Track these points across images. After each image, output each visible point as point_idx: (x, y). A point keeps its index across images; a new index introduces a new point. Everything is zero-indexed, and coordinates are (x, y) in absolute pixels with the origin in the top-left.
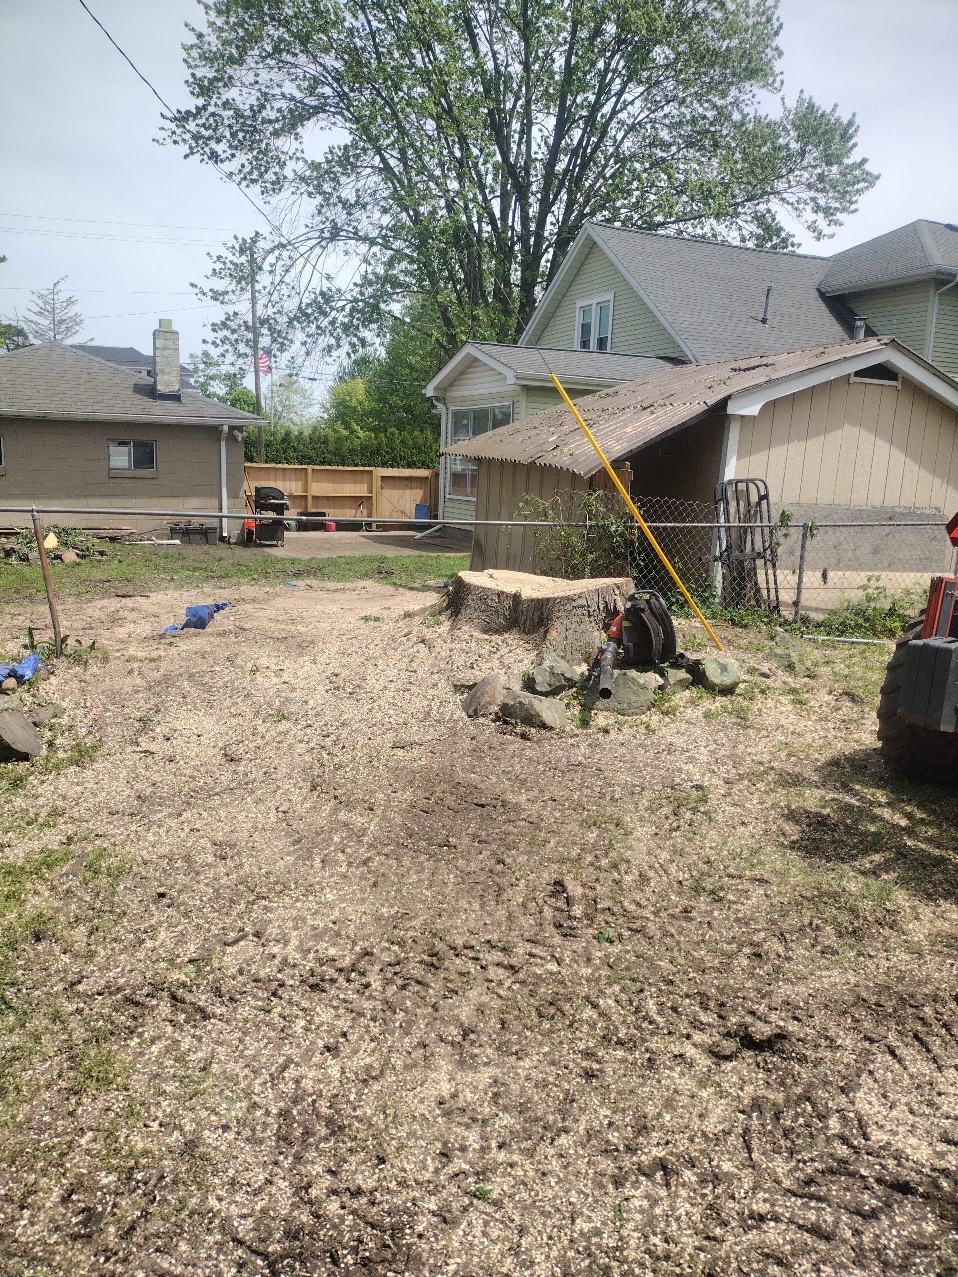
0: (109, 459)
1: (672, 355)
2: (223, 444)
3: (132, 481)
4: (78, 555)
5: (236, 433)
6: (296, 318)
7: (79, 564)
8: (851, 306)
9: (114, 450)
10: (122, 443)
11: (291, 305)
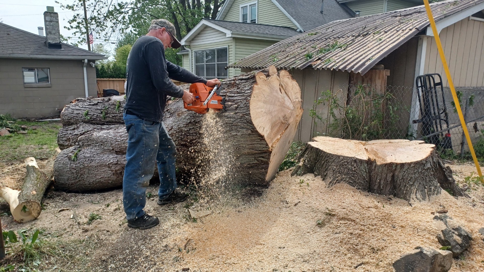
0: (24, 78)
1: (288, 26)
2: (85, 69)
3: (37, 89)
4: (9, 131)
5: (92, 63)
6: (107, 16)
7: (10, 137)
8: (349, 7)
9: (26, 73)
10: (31, 70)
11: (104, 11)
